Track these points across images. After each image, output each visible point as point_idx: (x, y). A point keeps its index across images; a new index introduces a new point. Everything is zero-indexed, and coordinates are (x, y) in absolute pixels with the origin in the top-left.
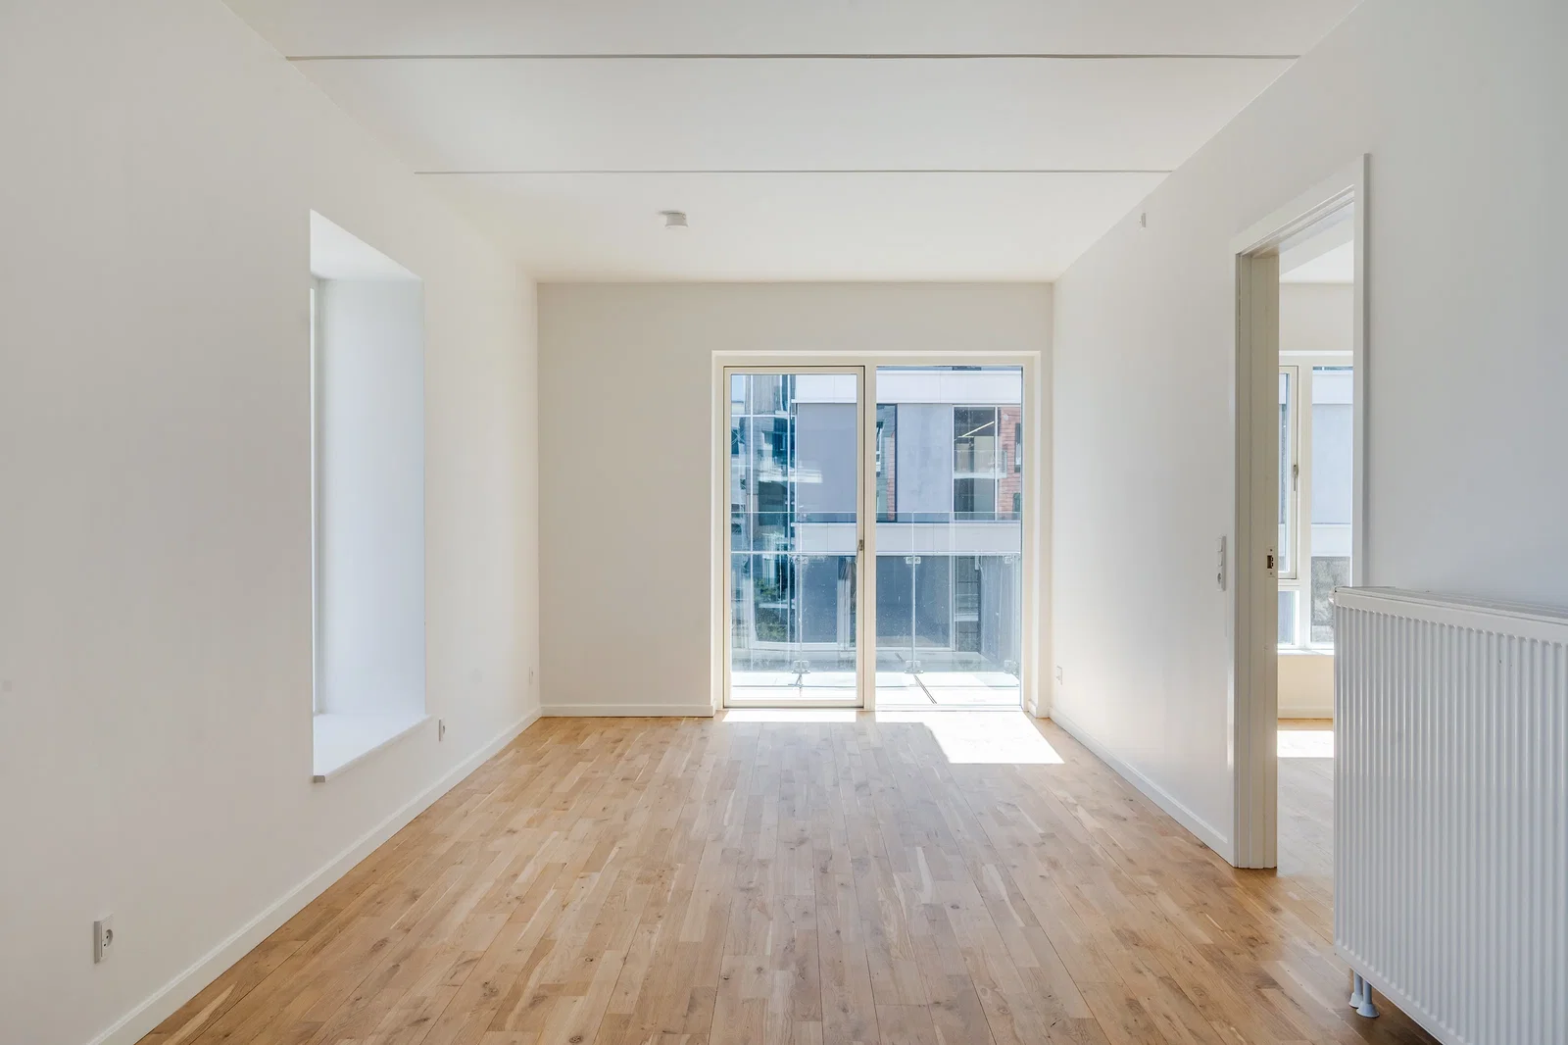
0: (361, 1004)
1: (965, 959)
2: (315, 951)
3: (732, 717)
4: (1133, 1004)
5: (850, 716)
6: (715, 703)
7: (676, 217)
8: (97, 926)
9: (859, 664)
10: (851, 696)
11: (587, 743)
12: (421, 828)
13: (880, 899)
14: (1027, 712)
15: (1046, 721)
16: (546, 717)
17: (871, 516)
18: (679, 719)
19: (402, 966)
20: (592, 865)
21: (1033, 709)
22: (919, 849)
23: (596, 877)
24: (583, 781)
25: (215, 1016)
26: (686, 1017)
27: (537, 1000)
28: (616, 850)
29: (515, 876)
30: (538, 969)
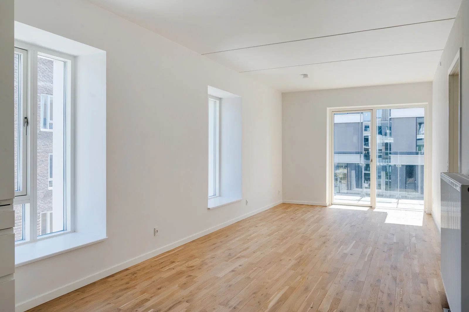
0: (204, 253)
1: (343, 265)
2: (202, 243)
4: (379, 281)
5: (366, 209)
7: (305, 76)
8: (155, 229)
9: (371, 195)
10: (369, 204)
11: (289, 210)
12: (238, 224)
13: (333, 250)
14: (425, 212)
15: (429, 215)
16: (284, 203)
17: (375, 153)
18: (317, 206)
19: (216, 248)
20: (269, 235)
21: (427, 211)
22: (355, 242)
23: (268, 237)
24: (281, 218)
25: (178, 251)
26: (266, 265)
27: (238, 258)
28: (277, 233)
29: (251, 235)
30: (242, 253)
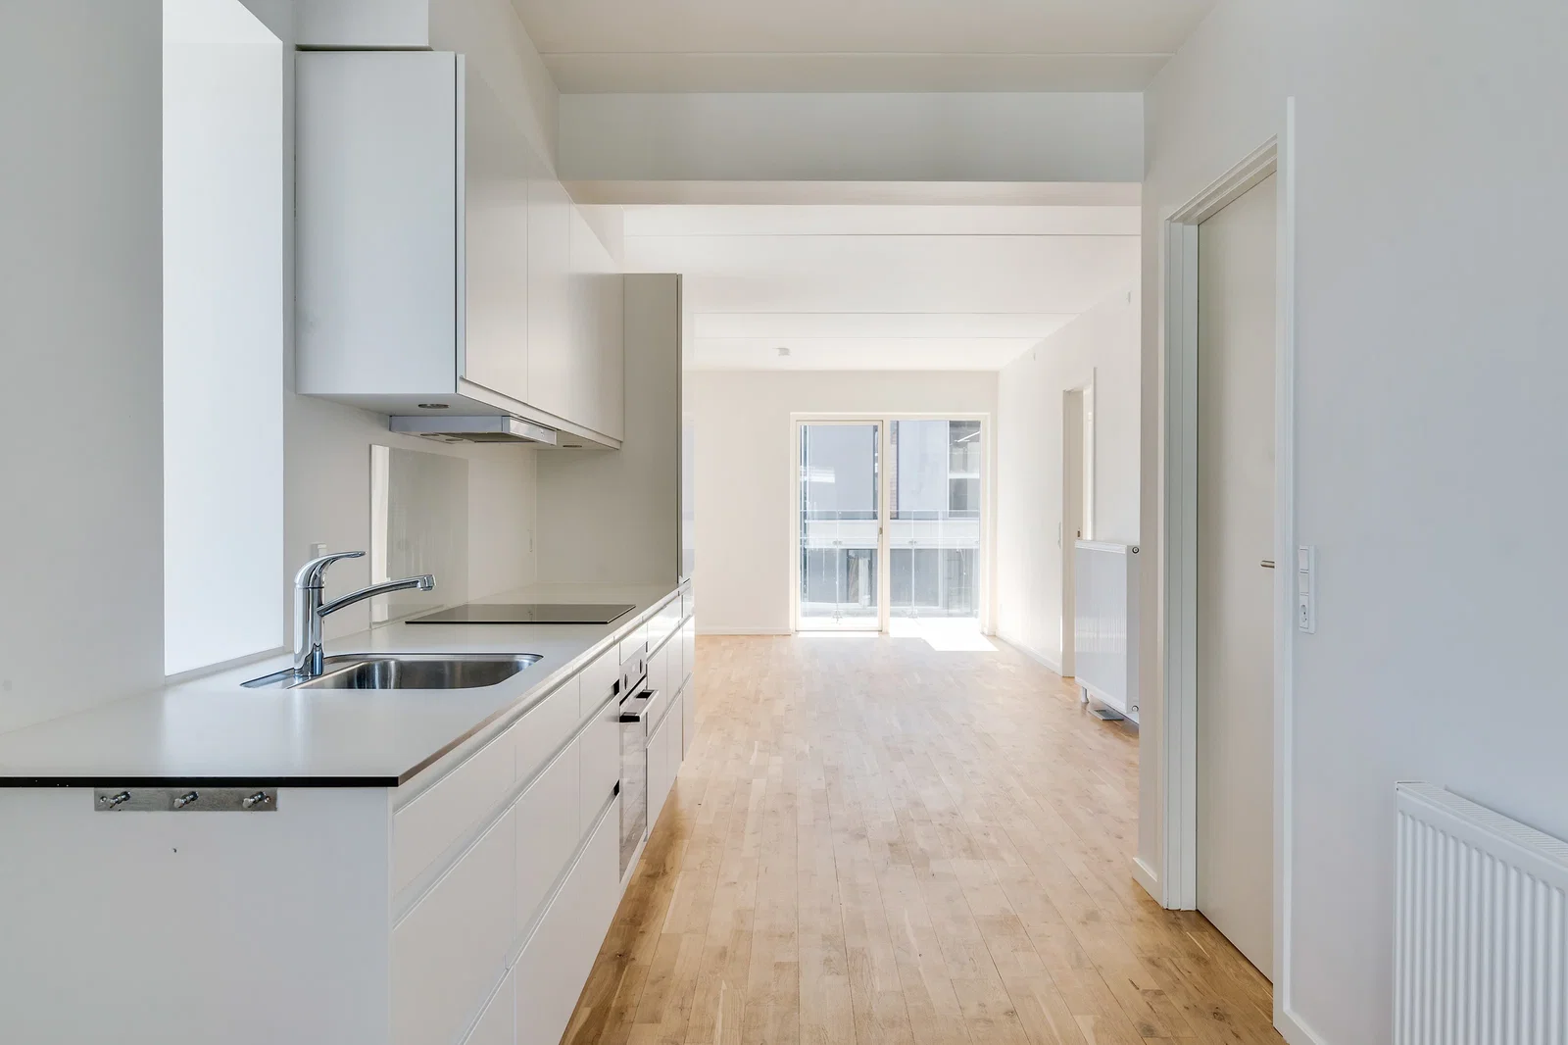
3: (801, 635)
6: (792, 627)
7: (785, 351)
9: (879, 613)
10: (875, 626)
14: (983, 633)
15: (993, 636)
16: (703, 636)
17: (887, 515)
18: (770, 636)
21: (986, 632)
